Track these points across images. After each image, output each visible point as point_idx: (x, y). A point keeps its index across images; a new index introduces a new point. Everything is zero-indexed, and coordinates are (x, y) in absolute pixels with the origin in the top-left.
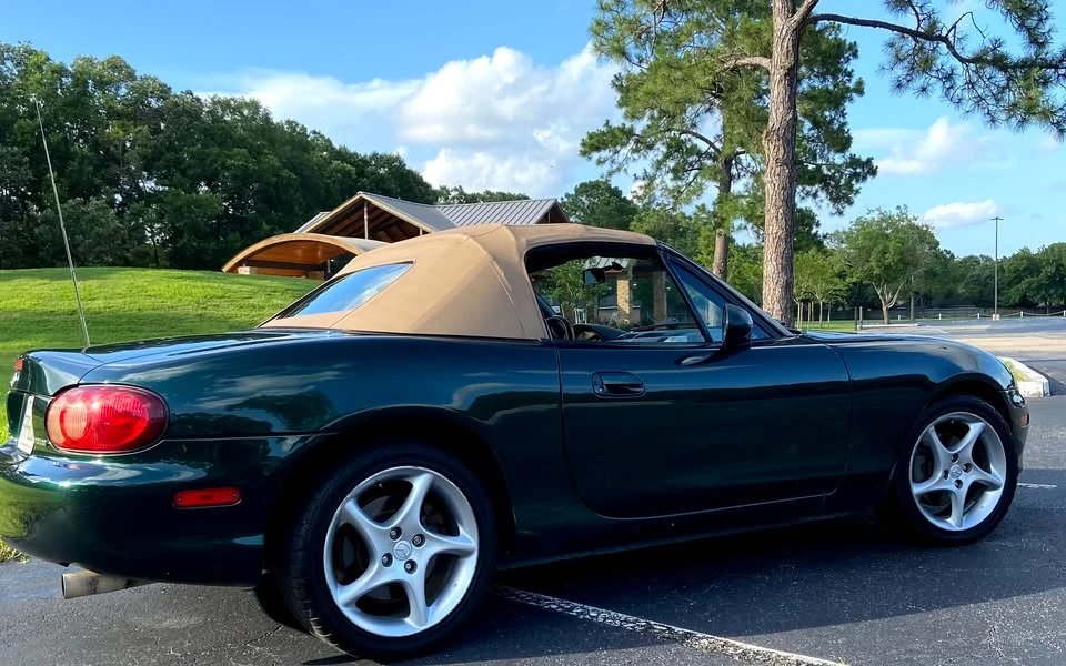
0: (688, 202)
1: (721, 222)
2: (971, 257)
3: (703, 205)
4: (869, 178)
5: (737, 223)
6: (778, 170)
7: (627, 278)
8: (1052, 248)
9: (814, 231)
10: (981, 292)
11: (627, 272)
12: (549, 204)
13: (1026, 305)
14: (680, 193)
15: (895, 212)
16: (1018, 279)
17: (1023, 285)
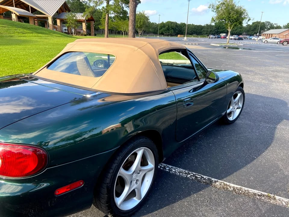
0: (99, 5)
1: (108, 12)
2: (153, 23)
3: (104, 7)
4: (139, 4)
5: (112, 12)
6: (133, 3)
7: (85, 22)
8: (168, 22)
9: (127, 16)
10: (154, 31)
11: (85, 21)
12: (64, 2)
13: (162, 34)
14: (97, 3)
15: (142, 12)
16: (161, 28)
17: (162, 30)
